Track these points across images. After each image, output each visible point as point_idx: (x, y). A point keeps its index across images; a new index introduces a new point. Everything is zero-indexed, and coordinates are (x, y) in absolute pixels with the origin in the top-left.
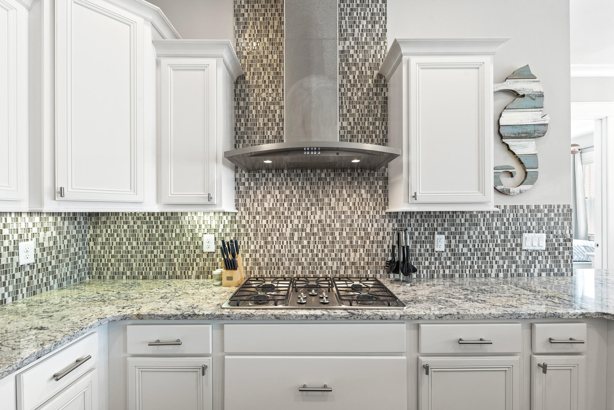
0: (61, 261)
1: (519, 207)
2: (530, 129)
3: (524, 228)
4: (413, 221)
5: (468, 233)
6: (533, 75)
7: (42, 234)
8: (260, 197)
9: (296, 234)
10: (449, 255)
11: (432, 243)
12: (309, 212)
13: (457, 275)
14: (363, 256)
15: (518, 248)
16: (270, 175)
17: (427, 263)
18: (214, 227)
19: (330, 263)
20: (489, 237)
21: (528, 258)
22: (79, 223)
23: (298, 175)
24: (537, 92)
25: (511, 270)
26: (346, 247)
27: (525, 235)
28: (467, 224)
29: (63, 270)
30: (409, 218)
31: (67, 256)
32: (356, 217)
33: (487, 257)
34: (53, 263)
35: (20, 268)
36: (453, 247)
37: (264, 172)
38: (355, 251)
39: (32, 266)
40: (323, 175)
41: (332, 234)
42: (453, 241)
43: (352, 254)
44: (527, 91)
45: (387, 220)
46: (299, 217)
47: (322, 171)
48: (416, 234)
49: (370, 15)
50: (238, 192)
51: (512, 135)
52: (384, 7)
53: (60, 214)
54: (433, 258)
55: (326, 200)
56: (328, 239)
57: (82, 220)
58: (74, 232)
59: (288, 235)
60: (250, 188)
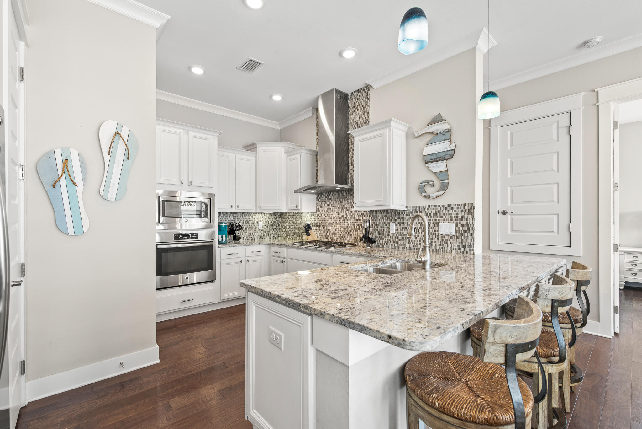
0: (270, 230)
1: (437, 206)
2: (441, 155)
3: (441, 220)
4: (380, 216)
5: (408, 223)
6: (443, 119)
7: (265, 220)
8: (323, 205)
9: (335, 222)
10: (398, 236)
11: (389, 228)
12: (339, 212)
13: (401, 248)
14: (359, 234)
15: (437, 233)
16: (327, 195)
17: (386, 240)
18: (310, 219)
19: (346, 237)
20: (419, 226)
21: (443, 240)
22: (277, 217)
23: (336, 194)
24: (446, 130)
25: (432, 247)
26: (352, 229)
27: (440, 224)
28: (407, 217)
29: (270, 233)
30: (378, 214)
31: (272, 228)
32: (356, 214)
33: (418, 238)
34: (268, 230)
35: (259, 230)
36: (399, 231)
37: (325, 194)
38: (356, 231)
39: (262, 230)
40: (344, 194)
41: (347, 222)
42: (399, 227)
43: (355, 232)
44: (439, 130)
45: (369, 215)
46: (336, 214)
47: (344, 192)
48: (382, 223)
49: (362, 109)
50: (317, 204)
51: (431, 161)
52: (368, 103)
53: (270, 214)
54: (389, 236)
55: (345, 206)
56: (346, 225)
57: (278, 216)
58: (275, 221)
59: (332, 223)
60: (320, 202)
